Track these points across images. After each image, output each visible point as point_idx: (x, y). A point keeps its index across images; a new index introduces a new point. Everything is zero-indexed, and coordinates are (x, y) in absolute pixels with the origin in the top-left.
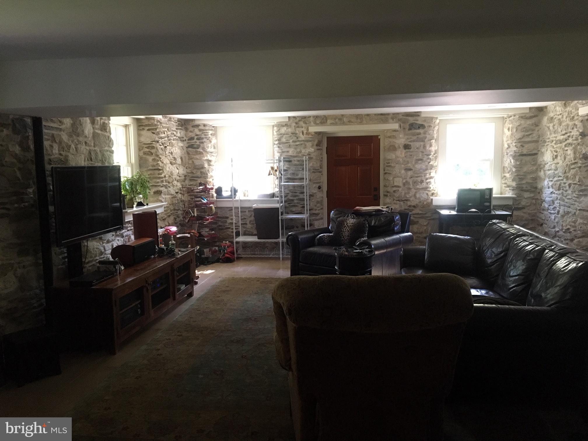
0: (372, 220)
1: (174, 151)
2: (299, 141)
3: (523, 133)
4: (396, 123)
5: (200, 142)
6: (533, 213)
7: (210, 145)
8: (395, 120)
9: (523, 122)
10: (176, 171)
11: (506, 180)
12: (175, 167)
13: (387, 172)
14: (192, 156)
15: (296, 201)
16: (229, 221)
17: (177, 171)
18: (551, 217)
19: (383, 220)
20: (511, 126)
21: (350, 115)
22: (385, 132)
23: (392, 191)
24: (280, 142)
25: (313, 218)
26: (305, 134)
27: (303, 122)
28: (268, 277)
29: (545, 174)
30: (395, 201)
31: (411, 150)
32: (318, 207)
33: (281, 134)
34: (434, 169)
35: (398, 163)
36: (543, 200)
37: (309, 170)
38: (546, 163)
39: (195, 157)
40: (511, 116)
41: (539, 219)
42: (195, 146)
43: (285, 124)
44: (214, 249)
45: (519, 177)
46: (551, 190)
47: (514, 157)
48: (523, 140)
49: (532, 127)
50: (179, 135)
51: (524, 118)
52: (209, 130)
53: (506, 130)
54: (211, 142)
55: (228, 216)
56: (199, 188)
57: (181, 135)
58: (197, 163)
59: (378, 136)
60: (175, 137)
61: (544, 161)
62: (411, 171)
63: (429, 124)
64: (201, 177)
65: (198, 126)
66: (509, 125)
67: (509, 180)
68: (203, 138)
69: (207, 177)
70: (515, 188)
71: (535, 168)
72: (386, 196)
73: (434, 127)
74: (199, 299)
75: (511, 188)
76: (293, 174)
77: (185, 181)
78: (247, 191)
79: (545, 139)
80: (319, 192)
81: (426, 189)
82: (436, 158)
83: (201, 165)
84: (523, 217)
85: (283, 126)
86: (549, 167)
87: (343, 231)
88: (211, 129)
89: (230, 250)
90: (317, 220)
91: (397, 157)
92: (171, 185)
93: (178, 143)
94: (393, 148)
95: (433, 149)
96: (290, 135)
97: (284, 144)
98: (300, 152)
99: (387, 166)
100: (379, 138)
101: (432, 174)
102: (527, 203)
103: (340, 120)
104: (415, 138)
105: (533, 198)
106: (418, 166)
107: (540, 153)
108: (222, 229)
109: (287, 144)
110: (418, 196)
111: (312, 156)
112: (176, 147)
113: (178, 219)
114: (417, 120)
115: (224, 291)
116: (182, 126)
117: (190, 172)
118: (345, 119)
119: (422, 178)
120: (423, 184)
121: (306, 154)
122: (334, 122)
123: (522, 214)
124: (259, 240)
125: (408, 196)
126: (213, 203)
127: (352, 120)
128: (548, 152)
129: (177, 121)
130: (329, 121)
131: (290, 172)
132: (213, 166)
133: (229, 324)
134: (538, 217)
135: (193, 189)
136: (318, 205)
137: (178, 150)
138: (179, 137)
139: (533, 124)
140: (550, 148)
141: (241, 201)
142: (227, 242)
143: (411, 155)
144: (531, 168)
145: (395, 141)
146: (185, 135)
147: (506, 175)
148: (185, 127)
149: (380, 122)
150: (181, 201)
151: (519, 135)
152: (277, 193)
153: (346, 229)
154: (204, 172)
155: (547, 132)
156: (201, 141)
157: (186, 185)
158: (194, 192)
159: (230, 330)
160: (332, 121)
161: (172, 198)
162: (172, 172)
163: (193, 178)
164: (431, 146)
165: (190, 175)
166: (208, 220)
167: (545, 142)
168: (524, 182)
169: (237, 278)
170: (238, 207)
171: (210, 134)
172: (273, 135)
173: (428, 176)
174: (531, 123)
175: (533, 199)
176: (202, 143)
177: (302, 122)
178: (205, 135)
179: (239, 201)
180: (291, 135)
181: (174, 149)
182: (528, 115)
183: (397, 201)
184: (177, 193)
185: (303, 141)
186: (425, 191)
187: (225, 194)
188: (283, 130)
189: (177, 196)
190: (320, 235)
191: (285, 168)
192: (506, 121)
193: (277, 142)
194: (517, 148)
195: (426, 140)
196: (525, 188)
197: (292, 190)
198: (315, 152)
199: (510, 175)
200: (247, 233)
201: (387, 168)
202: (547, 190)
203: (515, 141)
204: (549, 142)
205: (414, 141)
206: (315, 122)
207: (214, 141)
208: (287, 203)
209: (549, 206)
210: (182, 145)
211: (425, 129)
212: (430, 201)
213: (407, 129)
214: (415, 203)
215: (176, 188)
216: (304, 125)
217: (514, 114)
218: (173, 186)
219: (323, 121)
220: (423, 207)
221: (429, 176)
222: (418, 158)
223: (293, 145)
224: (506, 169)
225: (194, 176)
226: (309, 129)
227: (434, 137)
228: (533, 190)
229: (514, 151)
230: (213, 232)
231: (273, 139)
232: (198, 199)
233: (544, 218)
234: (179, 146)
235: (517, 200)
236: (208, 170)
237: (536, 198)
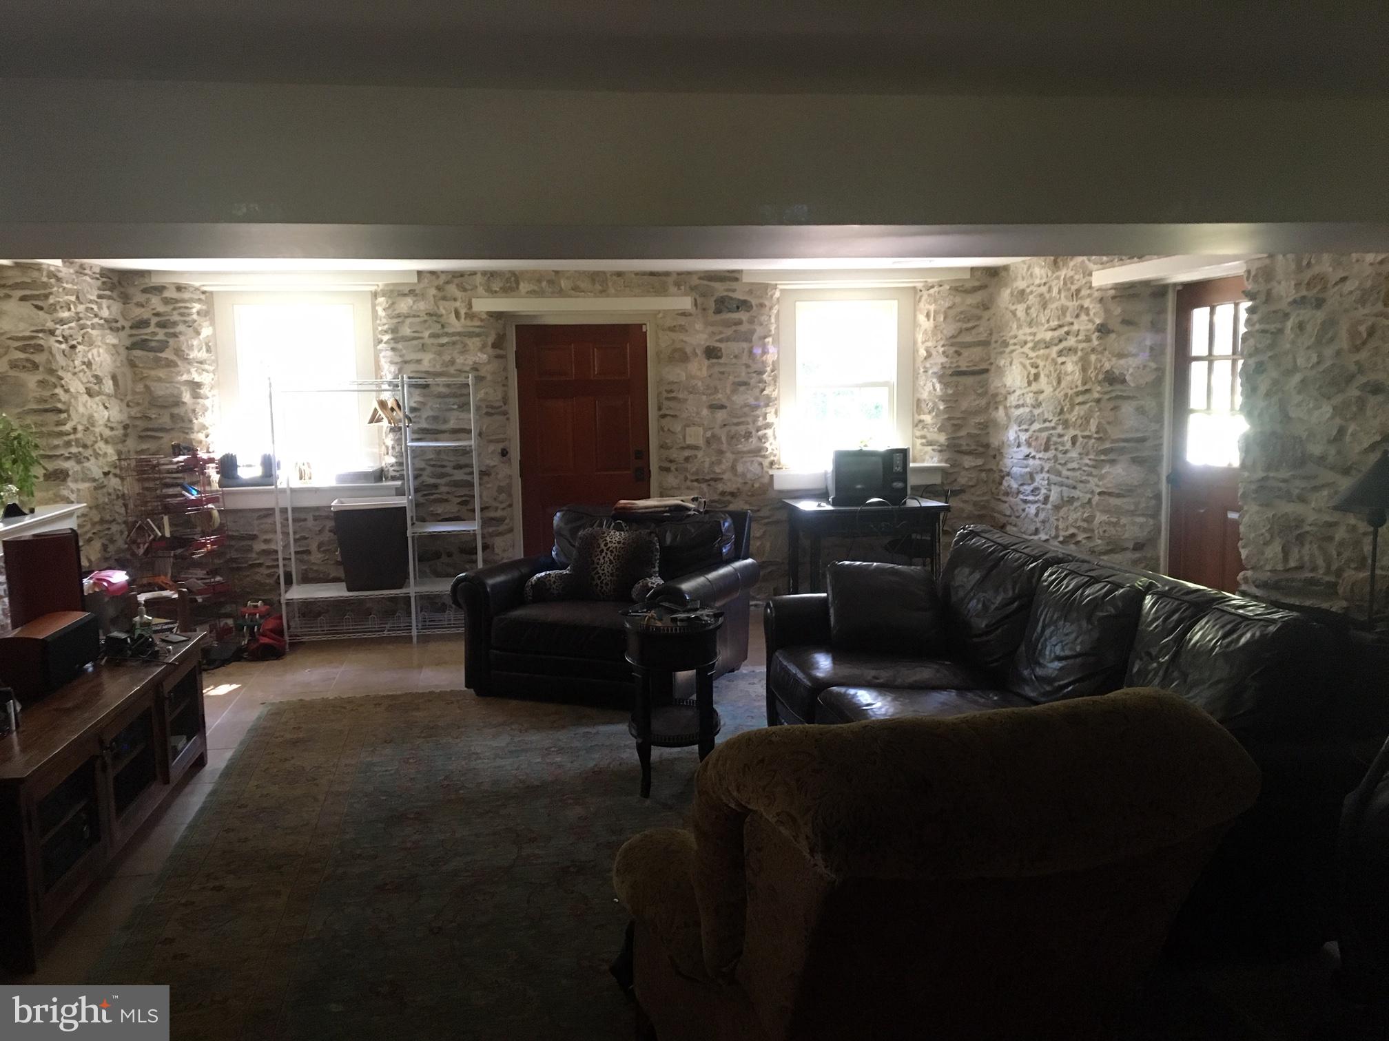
0: (666, 532)
1: (97, 359)
2: (447, 334)
3: (959, 324)
4: (686, 294)
5: (166, 334)
6: (982, 501)
7: (195, 342)
8: (683, 287)
9: (958, 300)
10: (102, 415)
11: (925, 430)
12: (100, 404)
13: (668, 412)
14: (146, 372)
15: (443, 489)
16: (259, 546)
17: (106, 413)
18: (1027, 509)
19: (693, 531)
20: (932, 308)
21: (575, 271)
22: (661, 315)
23: (681, 459)
24: (396, 335)
25: (491, 530)
26: (463, 316)
27: (457, 285)
28: (399, 693)
29: (1007, 414)
30: (689, 483)
31: (721, 361)
32: (502, 503)
33: (399, 316)
34: (773, 405)
35: (693, 391)
36: (1005, 473)
37: (478, 408)
38: (1012, 390)
39: (153, 373)
40: (932, 287)
41: (995, 515)
42: (153, 344)
43: (410, 291)
44: (222, 624)
45: (953, 422)
46: (1025, 450)
47: (941, 378)
48: (959, 340)
49: (978, 312)
50: (105, 313)
51: (961, 291)
52: (192, 300)
53: (921, 318)
54: (198, 333)
55: (255, 533)
56: (176, 460)
57: (110, 313)
58: (160, 390)
59: (640, 326)
60: (96, 320)
61: (1005, 386)
62: (724, 410)
63: (761, 301)
64: (172, 429)
65: (160, 289)
66: (928, 306)
67: (931, 430)
68: (175, 324)
69: (191, 429)
70: (945, 448)
71: (983, 402)
72: (668, 470)
73: (771, 308)
74: (227, 773)
75: (935, 447)
76: (435, 418)
77: (125, 441)
78: (308, 463)
79: (1004, 338)
80: (503, 463)
81: (758, 451)
82: (775, 379)
83: (173, 395)
84: (962, 510)
85: (405, 295)
86: (1018, 400)
87: (598, 564)
88: (197, 297)
89: (270, 624)
90: (500, 534)
91: (690, 377)
92: (92, 453)
93: (103, 336)
94: (680, 356)
95: (771, 357)
96: (422, 319)
97: (409, 341)
98: (452, 362)
99: (668, 399)
100: (644, 330)
101: (771, 418)
102: (970, 479)
103: (551, 285)
104: (729, 332)
105: (980, 469)
106: (738, 399)
107: (993, 368)
108: (239, 569)
109: (415, 342)
110: (740, 468)
111: (482, 373)
112: (99, 347)
113: (111, 548)
114: (734, 291)
115: (295, 743)
116: (111, 290)
117: (139, 415)
118: (563, 283)
119: (748, 426)
120: (750, 440)
121: (467, 369)
122: (536, 288)
123: (961, 505)
124: (351, 594)
125: (718, 470)
126: (213, 500)
127: (582, 285)
128: (1014, 367)
129: (98, 276)
130: (524, 287)
131: (427, 413)
132: (208, 398)
133: (348, 837)
134: (993, 510)
135: (155, 462)
136: (503, 496)
137: (106, 355)
138: (106, 320)
139: (978, 303)
140: (1017, 359)
141: (293, 491)
142: (260, 603)
143: (723, 373)
144: (977, 402)
145: (684, 339)
146: (122, 313)
147: (923, 417)
148: (122, 293)
149: (649, 292)
150: (118, 497)
151: (950, 329)
152: (392, 469)
153: (604, 558)
154: (182, 414)
155: (1011, 323)
156: (172, 331)
157: (129, 451)
158: (160, 472)
159: (360, 855)
160: (532, 287)
161: (96, 488)
162: (91, 417)
163: (149, 433)
164: (765, 352)
165: (138, 423)
166: (204, 545)
167: (1005, 344)
168: (963, 433)
169: (311, 702)
170: (287, 509)
171: (194, 310)
172: (375, 315)
173: (760, 422)
174: (974, 302)
175: (982, 471)
176: (175, 335)
177: (454, 286)
178: (182, 315)
179: (289, 492)
180: (426, 318)
181: (95, 351)
182: (968, 285)
183: (692, 481)
184: (106, 474)
185: (459, 334)
186: (757, 456)
187: (244, 473)
188: (402, 305)
189: (106, 483)
190: (539, 575)
191: (414, 405)
192: (921, 297)
193: (386, 338)
194: (947, 357)
195: (755, 337)
196: (964, 448)
197: (431, 459)
198: (489, 362)
199: (933, 417)
200: (311, 575)
201: (666, 404)
202: (1015, 449)
203: (942, 343)
204: (1015, 344)
205: (728, 340)
206: (488, 287)
207: (206, 331)
208: (420, 494)
209: (1022, 485)
210: (115, 341)
211: (753, 313)
212: (766, 480)
213: (711, 311)
214: (734, 486)
215: (104, 461)
216: (459, 294)
217: (941, 281)
218: (97, 455)
219: (509, 284)
220: (752, 495)
221: (764, 422)
222: (737, 380)
223: (433, 344)
224: (923, 406)
225: (150, 426)
226: (473, 305)
227: (770, 331)
228: (981, 450)
229: (942, 364)
230: (218, 579)
231: (375, 329)
232: (171, 491)
233: (1008, 513)
234: (107, 344)
235: (951, 474)
236: (194, 411)
237: (987, 467)
